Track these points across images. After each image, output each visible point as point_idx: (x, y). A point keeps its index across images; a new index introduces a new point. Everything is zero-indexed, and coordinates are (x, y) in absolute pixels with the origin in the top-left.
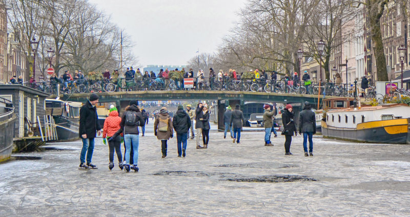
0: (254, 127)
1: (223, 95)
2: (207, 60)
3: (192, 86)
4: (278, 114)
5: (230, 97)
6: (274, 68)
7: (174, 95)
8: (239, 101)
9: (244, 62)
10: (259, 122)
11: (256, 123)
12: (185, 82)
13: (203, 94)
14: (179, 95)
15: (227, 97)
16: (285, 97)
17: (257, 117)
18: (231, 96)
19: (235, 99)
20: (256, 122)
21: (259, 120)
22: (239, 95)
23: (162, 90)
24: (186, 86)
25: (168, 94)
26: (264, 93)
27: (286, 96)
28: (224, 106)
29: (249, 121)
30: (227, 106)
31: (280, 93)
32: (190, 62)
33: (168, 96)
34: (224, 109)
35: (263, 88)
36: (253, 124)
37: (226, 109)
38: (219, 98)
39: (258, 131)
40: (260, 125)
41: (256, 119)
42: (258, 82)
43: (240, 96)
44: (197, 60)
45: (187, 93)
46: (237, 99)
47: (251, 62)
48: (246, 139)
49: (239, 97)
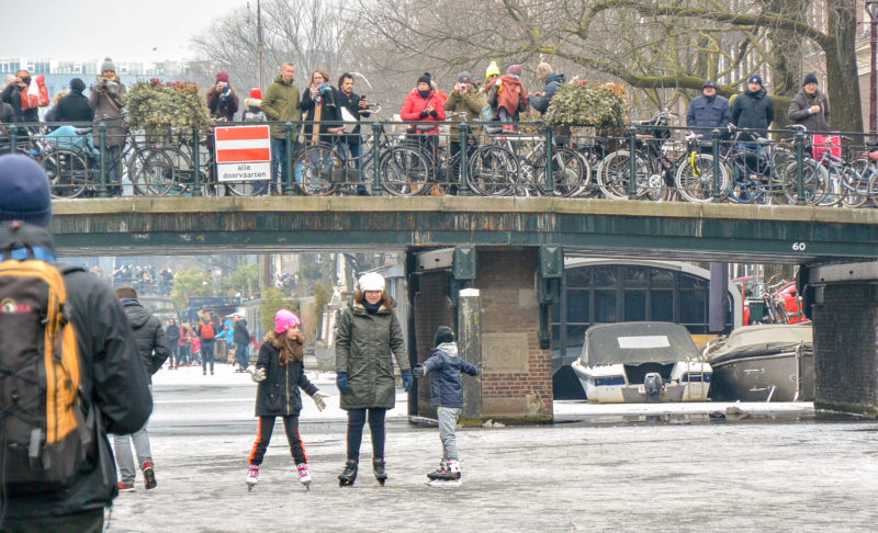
0: (605, 402)
1: (438, 221)
2: (303, 31)
3: (262, 170)
4: (739, 327)
5: (480, 232)
6: (702, 64)
7: (164, 224)
8: (531, 257)
9: (536, 33)
10: (635, 373)
11: (616, 380)
12: (220, 145)
13: (326, 215)
14: (190, 224)
15: (463, 234)
16: (797, 229)
17: (626, 342)
18: (487, 224)
19: (509, 240)
20: (618, 370)
21: (638, 361)
22: (531, 216)
23: (89, 194)
24: (226, 171)
25: (123, 215)
26: (673, 208)
27: (807, 224)
28: (446, 282)
29: (576, 365)
30: (464, 284)
31: (769, 209)
32: (211, 40)
33: (123, 228)
34: (450, 303)
35: (669, 180)
36: (600, 381)
37: (458, 300)
38: (418, 239)
39: (631, 421)
40: (641, 389)
41: (620, 355)
42: (639, 144)
43: (540, 224)
44: (248, 32)
45: (237, 213)
46: (521, 242)
47: (581, 34)
48: (600, 471)
49: (530, 230)
